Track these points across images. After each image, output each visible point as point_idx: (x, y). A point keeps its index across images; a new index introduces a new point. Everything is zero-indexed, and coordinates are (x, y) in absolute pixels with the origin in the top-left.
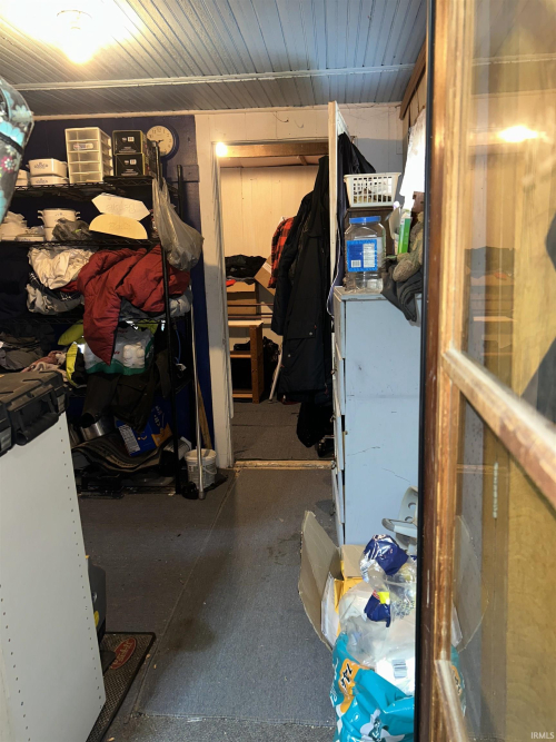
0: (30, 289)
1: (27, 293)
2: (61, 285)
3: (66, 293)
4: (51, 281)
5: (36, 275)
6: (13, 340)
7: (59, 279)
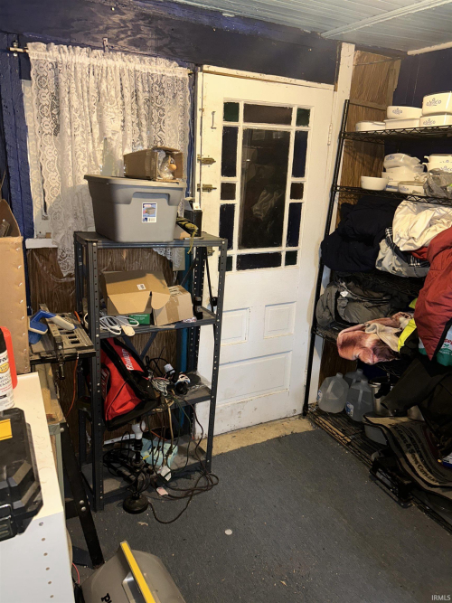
0: (383, 244)
1: (379, 249)
2: (412, 248)
3: (416, 258)
4: (404, 241)
5: (391, 231)
6: (359, 291)
7: (412, 241)
